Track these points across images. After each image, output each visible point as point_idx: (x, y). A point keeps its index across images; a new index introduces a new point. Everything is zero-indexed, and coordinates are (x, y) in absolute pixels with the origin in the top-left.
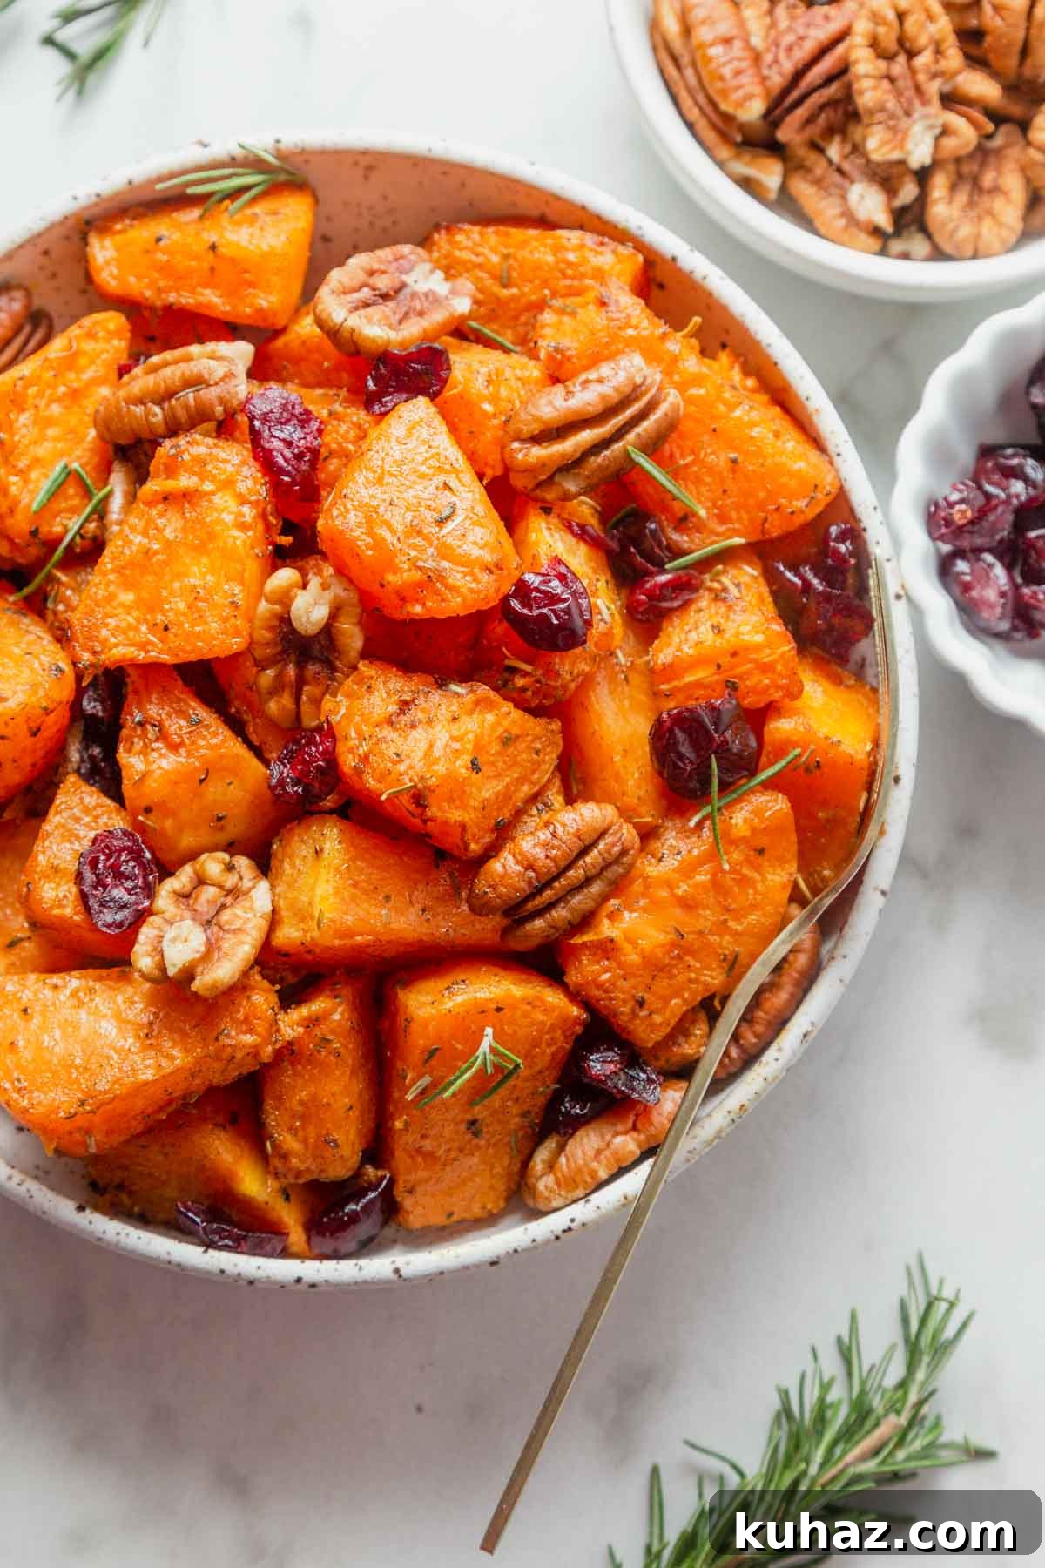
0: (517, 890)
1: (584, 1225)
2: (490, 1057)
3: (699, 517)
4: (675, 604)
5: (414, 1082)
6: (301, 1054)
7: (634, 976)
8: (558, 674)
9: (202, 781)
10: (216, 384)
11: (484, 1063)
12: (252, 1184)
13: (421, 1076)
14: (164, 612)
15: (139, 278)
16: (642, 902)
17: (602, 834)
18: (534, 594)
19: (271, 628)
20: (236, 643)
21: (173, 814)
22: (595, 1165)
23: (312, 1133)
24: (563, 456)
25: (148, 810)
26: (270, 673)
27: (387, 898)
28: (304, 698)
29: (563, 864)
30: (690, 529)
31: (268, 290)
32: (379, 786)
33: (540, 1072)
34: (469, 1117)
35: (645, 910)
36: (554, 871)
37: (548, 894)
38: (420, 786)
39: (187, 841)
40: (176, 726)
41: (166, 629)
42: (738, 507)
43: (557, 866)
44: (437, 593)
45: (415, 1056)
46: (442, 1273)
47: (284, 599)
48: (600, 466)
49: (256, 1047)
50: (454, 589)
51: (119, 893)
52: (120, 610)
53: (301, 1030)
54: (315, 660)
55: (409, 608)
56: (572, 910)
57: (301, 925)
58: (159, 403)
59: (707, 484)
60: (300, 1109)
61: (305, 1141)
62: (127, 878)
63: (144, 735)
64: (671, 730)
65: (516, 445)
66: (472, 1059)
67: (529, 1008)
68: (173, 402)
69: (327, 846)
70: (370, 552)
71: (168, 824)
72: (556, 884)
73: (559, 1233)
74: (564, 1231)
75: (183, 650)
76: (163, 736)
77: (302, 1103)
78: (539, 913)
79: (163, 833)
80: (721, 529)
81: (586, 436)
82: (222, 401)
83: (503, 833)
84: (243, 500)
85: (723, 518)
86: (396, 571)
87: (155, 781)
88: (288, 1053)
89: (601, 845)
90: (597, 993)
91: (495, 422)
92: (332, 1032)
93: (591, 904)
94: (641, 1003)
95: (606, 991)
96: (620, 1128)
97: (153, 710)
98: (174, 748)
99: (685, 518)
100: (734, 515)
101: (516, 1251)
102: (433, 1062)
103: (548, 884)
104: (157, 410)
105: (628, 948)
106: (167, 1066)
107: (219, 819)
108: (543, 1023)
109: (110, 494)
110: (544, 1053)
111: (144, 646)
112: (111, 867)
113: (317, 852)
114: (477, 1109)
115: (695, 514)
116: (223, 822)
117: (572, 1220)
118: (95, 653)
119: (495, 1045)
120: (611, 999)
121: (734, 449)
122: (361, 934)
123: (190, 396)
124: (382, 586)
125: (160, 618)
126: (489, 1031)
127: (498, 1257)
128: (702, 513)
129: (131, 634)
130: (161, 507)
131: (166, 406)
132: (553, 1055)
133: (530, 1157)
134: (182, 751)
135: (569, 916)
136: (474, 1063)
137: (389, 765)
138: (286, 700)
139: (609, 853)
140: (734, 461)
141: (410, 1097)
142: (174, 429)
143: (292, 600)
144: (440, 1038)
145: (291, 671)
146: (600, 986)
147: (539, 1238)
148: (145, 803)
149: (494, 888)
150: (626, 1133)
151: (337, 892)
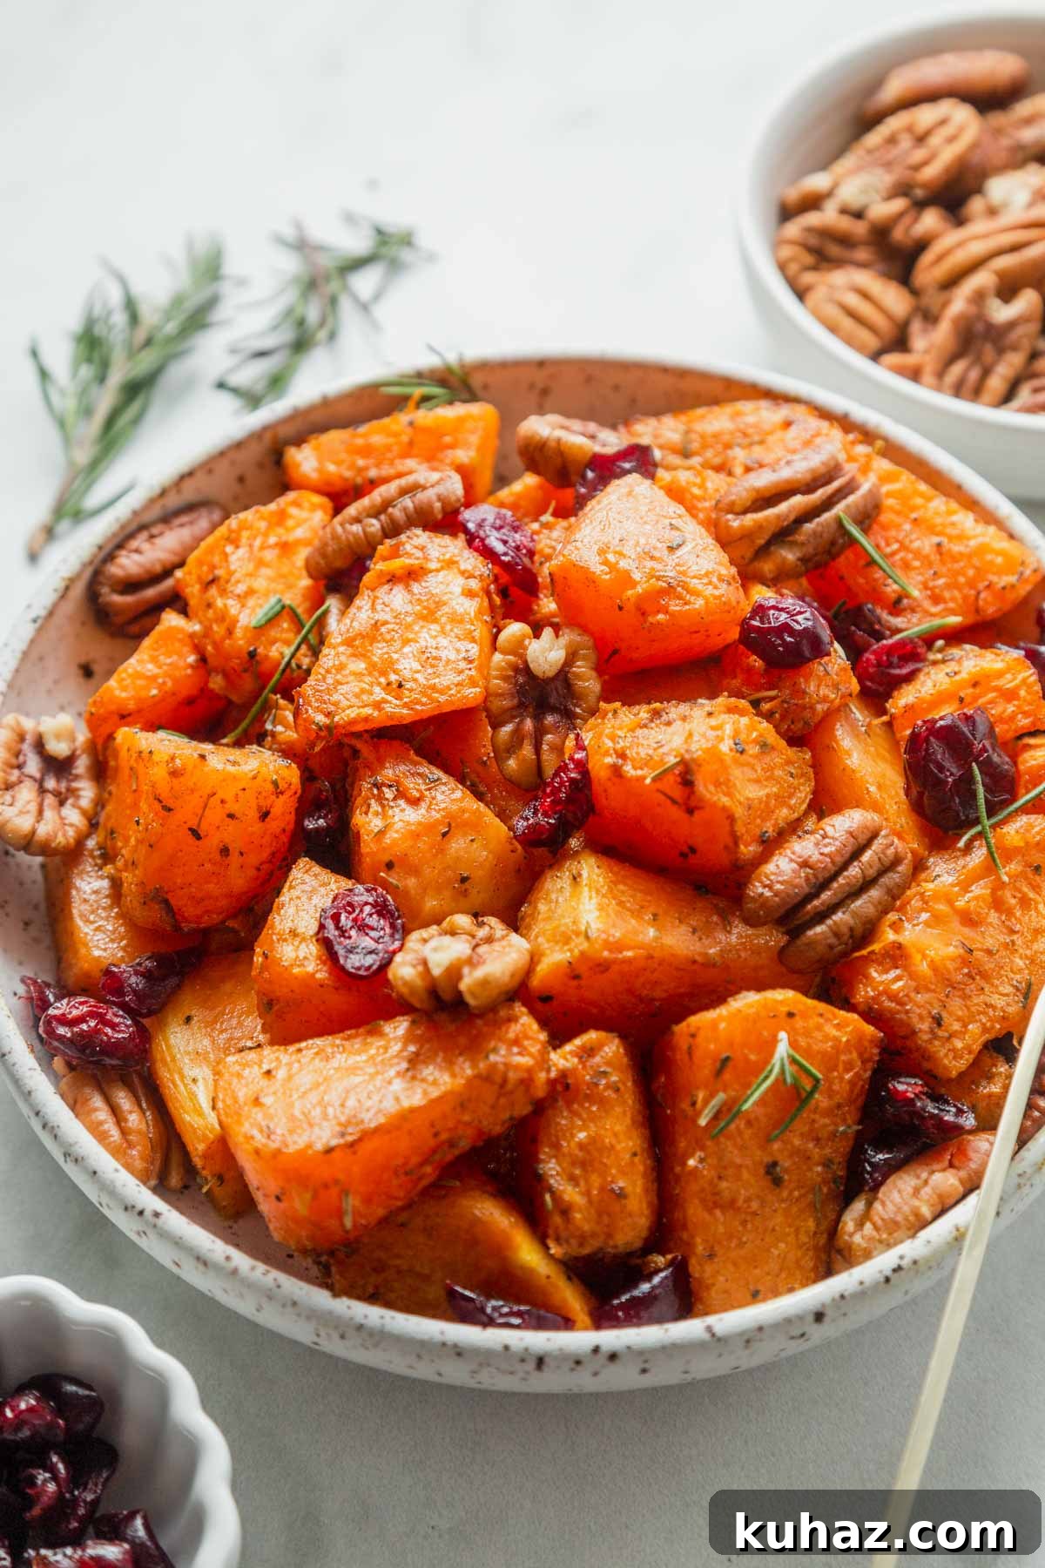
0: (796, 886)
1: (915, 1262)
2: (788, 1068)
3: (915, 599)
4: (904, 671)
5: (706, 1102)
6: (578, 1090)
7: (928, 990)
8: (804, 692)
9: (444, 835)
10: (432, 486)
11: (783, 1071)
12: (528, 1254)
13: (712, 1095)
14: (396, 672)
15: (338, 463)
16: (925, 916)
17: (874, 835)
18: (772, 612)
19: (505, 678)
20: (472, 694)
21: (415, 871)
22: (916, 1203)
23: (596, 1180)
24: (778, 517)
25: (390, 866)
26: (508, 729)
27: (655, 915)
28: (545, 747)
29: (839, 860)
30: (905, 610)
31: (467, 446)
32: (639, 772)
33: (839, 1106)
34: (767, 1159)
35: (927, 924)
36: (833, 869)
37: (826, 896)
38: (687, 756)
39: (431, 904)
40: (413, 786)
41: (400, 686)
42: (948, 586)
43: (833, 862)
44: (680, 597)
45: (705, 1071)
46: (760, 1329)
47: (518, 648)
48: (814, 532)
49: (530, 1070)
50: (697, 594)
51: (367, 942)
52: (351, 678)
53: (576, 1060)
54: (553, 710)
55: (651, 619)
56: (854, 914)
57: (566, 948)
58: (376, 515)
59: (915, 568)
60: (580, 1154)
61: (587, 1193)
62: (372, 929)
63: (380, 799)
64: (927, 737)
65: (730, 516)
66: (769, 1068)
67: (821, 1020)
68: (390, 510)
69: (585, 873)
70: (608, 577)
71: (411, 882)
72: (835, 885)
73: (889, 1273)
74: (895, 1270)
75: (419, 702)
76: (401, 794)
77: (581, 1146)
78: (821, 916)
79: (406, 893)
80: (934, 610)
81: (798, 501)
82: (439, 498)
83: (771, 845)
84: (468, 575)
85: (936, 599)
86: (634, 584)
87: (397, 832)
88: (563, 1088)
89: (875, 847)
90: (888, 1004)
91: (707, 504)
92: (608, 1064)
93: (871, 911)
94: (938, 1021)
95: (902, 1004)
96: (936, 1167)
97: (388, 773)
98: (415, 802)
99: (899, 600)
100: (947, 595)
101: (842, 1297)
102: (727, 1076)
103: (824, 885)
104: (374, 521)
105: (918, 957)
106: (435, 1093)
107: (464, 880)
108: (836, 1039)
109: (326, 612)
110: (841, 1079)
111: (378, 705)
112: (355, 920)
113: (575, 878)
114: (776, 1146)
115: (908, 596)
116: (467, 885)
117: (901, 1257)
118: (328, 715)
119: (792, 1052)
120: (907, 1012)
121: (938, 534)
122: (629, 948)
123: (408, 502)
124: (621, 608)
125: (393, 677)
126: (783, 1035)
127: (823, 1305)
128: (915, 593)
129: (365, 697)
130: (387, 587)
131: (383, 517)
132: (852, 1083)
133: (838, 1220)
134: (424, 805)
135: (852, 922)
136: (771, 1071)
137: (651, 752)
138: (527, 750)
139: (884, 853)
140: (939, 545)
141: (703, 1122)
142: (393, 530)
143: (526, 648)
144: (731, 1045)
145: (529, 724)
146: (893, 997)
147: (868, 1282)
148: (386, 858)
149: (770, 887)
150: (944, 1170)
151: (601, 908)
